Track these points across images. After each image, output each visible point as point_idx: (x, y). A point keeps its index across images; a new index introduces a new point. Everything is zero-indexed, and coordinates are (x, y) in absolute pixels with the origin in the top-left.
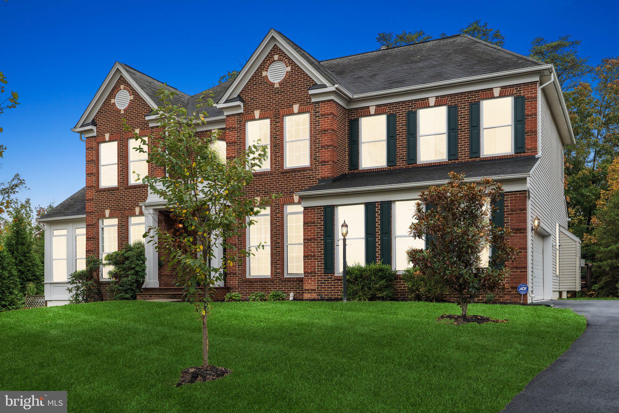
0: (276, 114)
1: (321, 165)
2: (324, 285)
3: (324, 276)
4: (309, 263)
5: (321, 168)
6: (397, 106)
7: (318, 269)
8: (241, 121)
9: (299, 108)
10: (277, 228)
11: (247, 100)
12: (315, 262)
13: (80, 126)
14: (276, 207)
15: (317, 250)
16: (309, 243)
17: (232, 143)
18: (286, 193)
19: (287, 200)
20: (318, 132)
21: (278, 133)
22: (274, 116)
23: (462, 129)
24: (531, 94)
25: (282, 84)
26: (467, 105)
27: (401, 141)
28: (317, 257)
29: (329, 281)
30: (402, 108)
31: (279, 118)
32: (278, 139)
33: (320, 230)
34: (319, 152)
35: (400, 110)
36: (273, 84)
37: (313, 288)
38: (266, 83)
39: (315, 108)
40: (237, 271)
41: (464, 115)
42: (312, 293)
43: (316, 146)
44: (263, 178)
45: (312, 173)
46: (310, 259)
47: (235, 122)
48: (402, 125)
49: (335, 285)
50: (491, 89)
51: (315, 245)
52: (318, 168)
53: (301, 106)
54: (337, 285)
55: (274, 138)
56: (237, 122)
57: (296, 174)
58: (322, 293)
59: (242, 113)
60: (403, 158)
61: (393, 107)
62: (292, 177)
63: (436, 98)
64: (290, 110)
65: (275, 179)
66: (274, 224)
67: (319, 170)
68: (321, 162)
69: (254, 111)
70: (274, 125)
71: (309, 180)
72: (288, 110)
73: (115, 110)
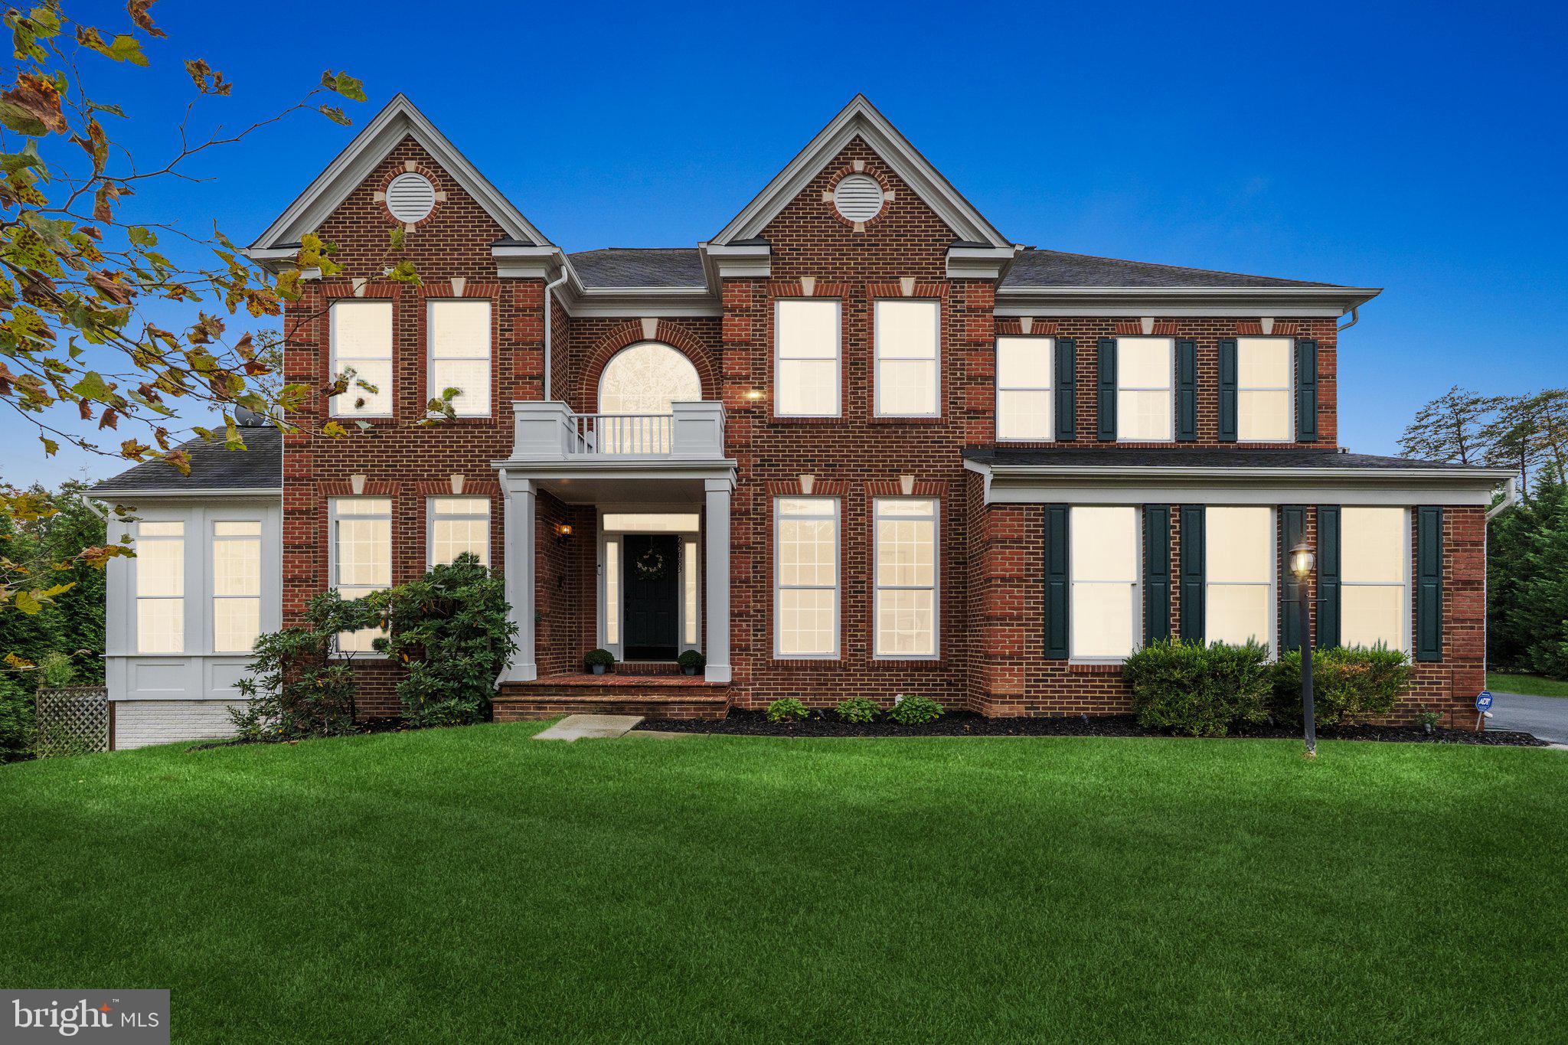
0: (856, 292)
1: (968, 418)
2: (1044, 686)
3: (1043, 664)
4: (1007, 633)
5: (968, 423)
6: (1076, 325)
7: (1027, 647)
8: (765, 297)
9: (916, 288)
10: (857, 548)
11: (781, 250)
12: (1021, 631)
13: (269, 244)
14: (856, 500)
15: (1027, 603)
16: (1005, 586)
17: (740, 343)
18: (880, 471)
19: (883, 487)
20: (960, 345)
21: (861, 335)
22: (851, 296)
23: (1204, 386)
24: (1327, 338)
25: (872, 226)
26: (1213, 342)
27: (1085, 394)
28: (1027, 619)
29: (1055, 675)
30: (1086, 329)
31: (865, 301)
32: (861, 349)
33: (1034, 559)
34: (963, 389)
35: (1083, 334)
36: (849, 225)
37: (1015, 691)
38: (830, 218)
39: (953, 292)
40: (751, 643)
41: (1207, 360)
42: (1013, 703)
43: (956, 374)
44: (823, 432)
45: (946, 432)
46: (1007, 625)
47: (749, 296)
48: (1087, 364)
49: (1071, 686)
50: (1258, 319)
51: (1021, 591)
52: (962, 423)
53: (921, 282)
54: (1076, 686)
55: (851, 345)
56: (754, 296)
57: (906, 432)
58: (1039, 703)
59: (767, 278)
60: (1090, 429)
61: (1068, 325)
62: (896, 437)
63: (1155, 321)
64: (893, 287)
65: (853, 437)
66: (851, 539)
67: (963, 428)
68: (969, 411)
69: (799, 277)
70: (852, 316)
71: (940, 447)
72: (888, 287)
73: (387, 222)
